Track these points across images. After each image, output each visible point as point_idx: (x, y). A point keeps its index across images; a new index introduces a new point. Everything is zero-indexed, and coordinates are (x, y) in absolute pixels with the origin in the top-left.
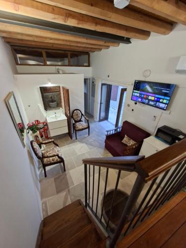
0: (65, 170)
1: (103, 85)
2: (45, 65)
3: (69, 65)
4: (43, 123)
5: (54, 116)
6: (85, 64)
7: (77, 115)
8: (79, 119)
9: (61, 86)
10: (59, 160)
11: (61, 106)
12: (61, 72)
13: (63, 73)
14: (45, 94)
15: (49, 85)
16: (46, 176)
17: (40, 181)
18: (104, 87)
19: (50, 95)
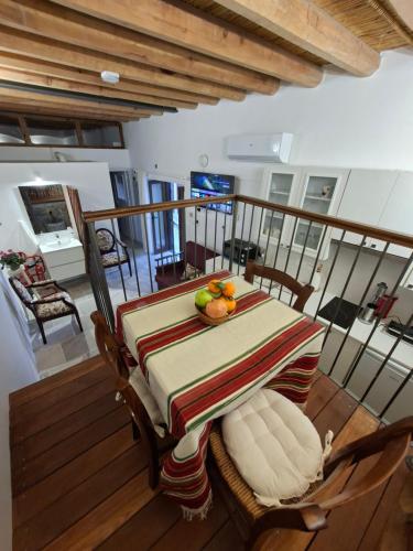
0: (82, 330)
1: (151, 183)
2: (28, 144)
3: (81, 146)
4: (34, 257)
5: (56, 242)
6: (115, 144)
7: (104, 239)
8: (109, 247)
9: (64, 184)
10: (67, 309)
11: (70, 225)
12: (62, 158)
13: (68, 161)
14: (35, 207)
15: (39, 182)
16: (45, 342)
17: (34, 351)
18: (154, 187)
19: (46, 207)
